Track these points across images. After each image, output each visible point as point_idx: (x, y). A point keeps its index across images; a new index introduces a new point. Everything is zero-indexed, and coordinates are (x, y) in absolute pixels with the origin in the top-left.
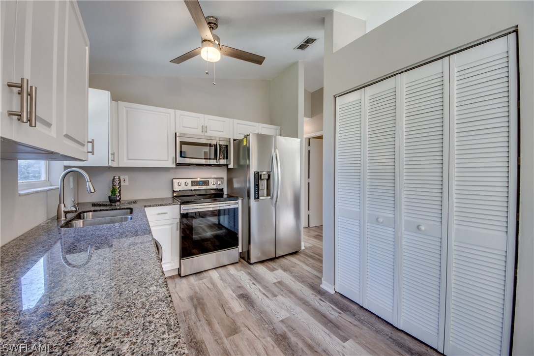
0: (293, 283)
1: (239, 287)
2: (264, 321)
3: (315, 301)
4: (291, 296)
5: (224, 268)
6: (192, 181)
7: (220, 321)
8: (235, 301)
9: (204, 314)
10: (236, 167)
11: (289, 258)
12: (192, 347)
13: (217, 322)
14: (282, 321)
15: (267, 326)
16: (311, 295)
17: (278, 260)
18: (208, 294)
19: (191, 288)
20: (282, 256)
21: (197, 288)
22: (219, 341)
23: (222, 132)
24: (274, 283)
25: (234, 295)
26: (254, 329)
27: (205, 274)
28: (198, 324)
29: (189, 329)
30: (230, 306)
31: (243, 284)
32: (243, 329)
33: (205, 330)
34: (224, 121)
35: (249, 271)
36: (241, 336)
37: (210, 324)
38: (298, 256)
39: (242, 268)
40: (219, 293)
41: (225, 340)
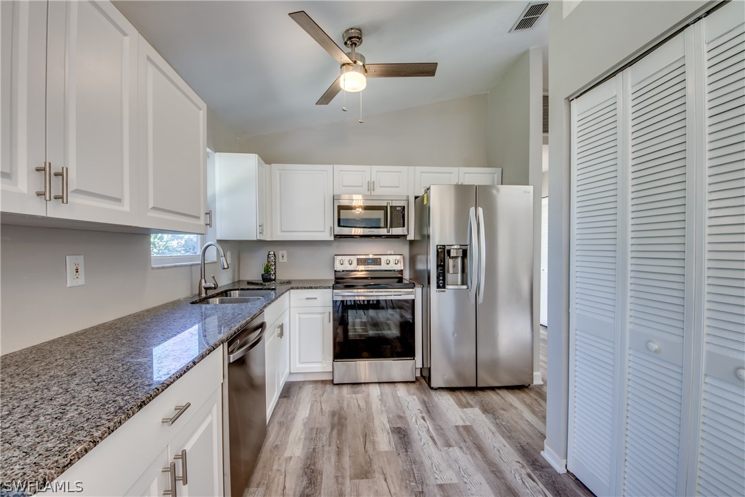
0: (490, 435)
1: (400, 417)
2: (412, 477)
3: (517, 475)
4: (477, 454)
5: (392, 385)
6: (358, 259)
7: (353, 454)
8: (385, 434)
9: (338, 439)
10: (418, 238)
11: (504, 393)
12: (306, 474)
13: (348, 454)
14: (441, 486)
15: (413, 484)
16: (514, 463)
17: (481, 393)
18: (355, 415)
19: (338, 401)
20: (493, 389)
21: (346, 403)
22: (340, 479)
23: (398, 187)
24: (457, 427)
25: (388, 426)
26: (393, 482)
27: (363, 388)
28: (327, 448)
29: (314, 452)
30: (375, 438)
31: (407, 414)
32: (378, 476)
33: (330, 459)
34: (401, 172)
35: (426, 399)
36: (370, 484)
37: (339, 453)
38: (522, 395)
39: (417, 392)
40: (369, 417)
41: (348, 481)
